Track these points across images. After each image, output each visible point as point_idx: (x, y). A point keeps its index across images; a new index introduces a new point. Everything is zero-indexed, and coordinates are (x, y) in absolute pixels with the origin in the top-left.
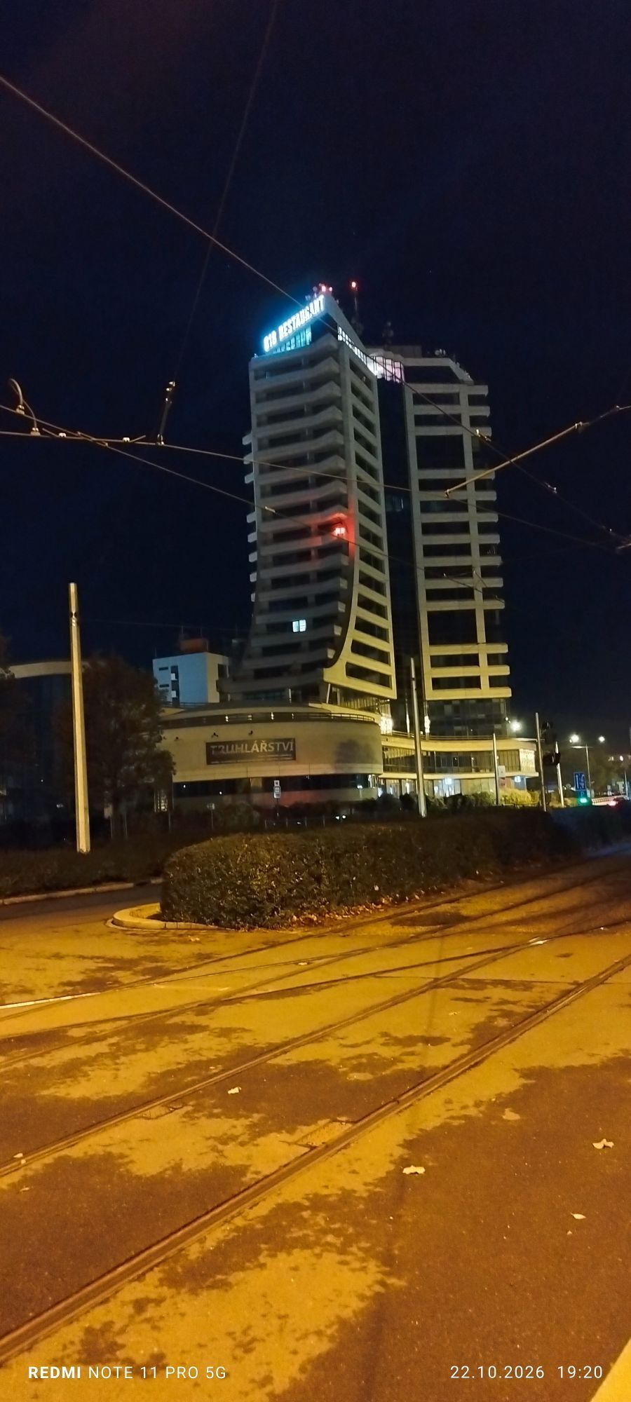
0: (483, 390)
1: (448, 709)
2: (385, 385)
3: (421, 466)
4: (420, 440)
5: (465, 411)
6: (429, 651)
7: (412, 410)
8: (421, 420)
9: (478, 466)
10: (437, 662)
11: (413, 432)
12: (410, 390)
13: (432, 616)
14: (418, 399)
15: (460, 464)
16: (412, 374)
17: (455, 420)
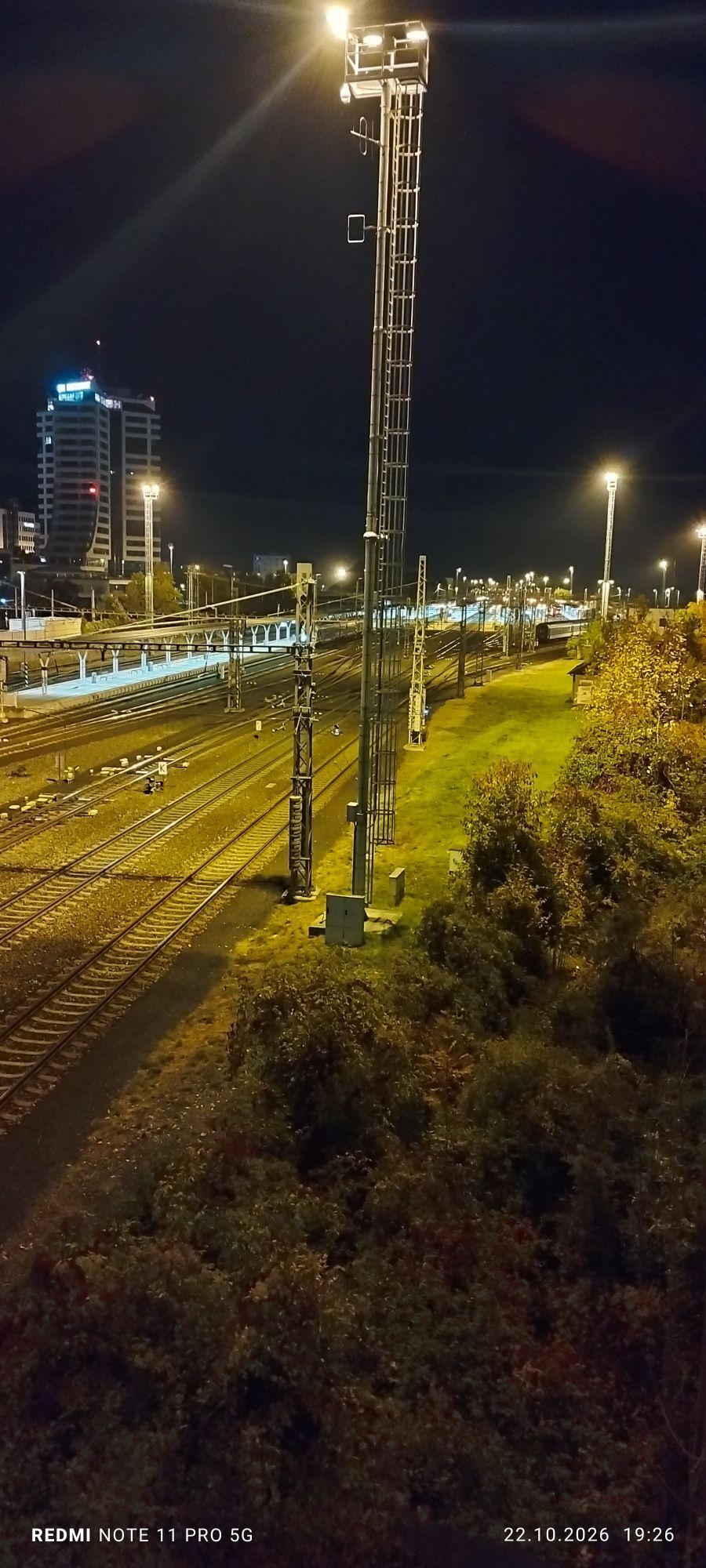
0: (158, 417)
1: (133, 564)
2: (113, 411)
3: (127, 452)
4: (128, 439)
5: (149, 426)
6: (125, 538)
7: (125, 424)
8: (129, 430)
9: (153, 453)
10: (129, 543)
11: (125, 434)
12: (125, 414)
13: (127, 521)
14: (129, 419)
15: (144, 452)
16: (124, 405)
17: (144, 431)
